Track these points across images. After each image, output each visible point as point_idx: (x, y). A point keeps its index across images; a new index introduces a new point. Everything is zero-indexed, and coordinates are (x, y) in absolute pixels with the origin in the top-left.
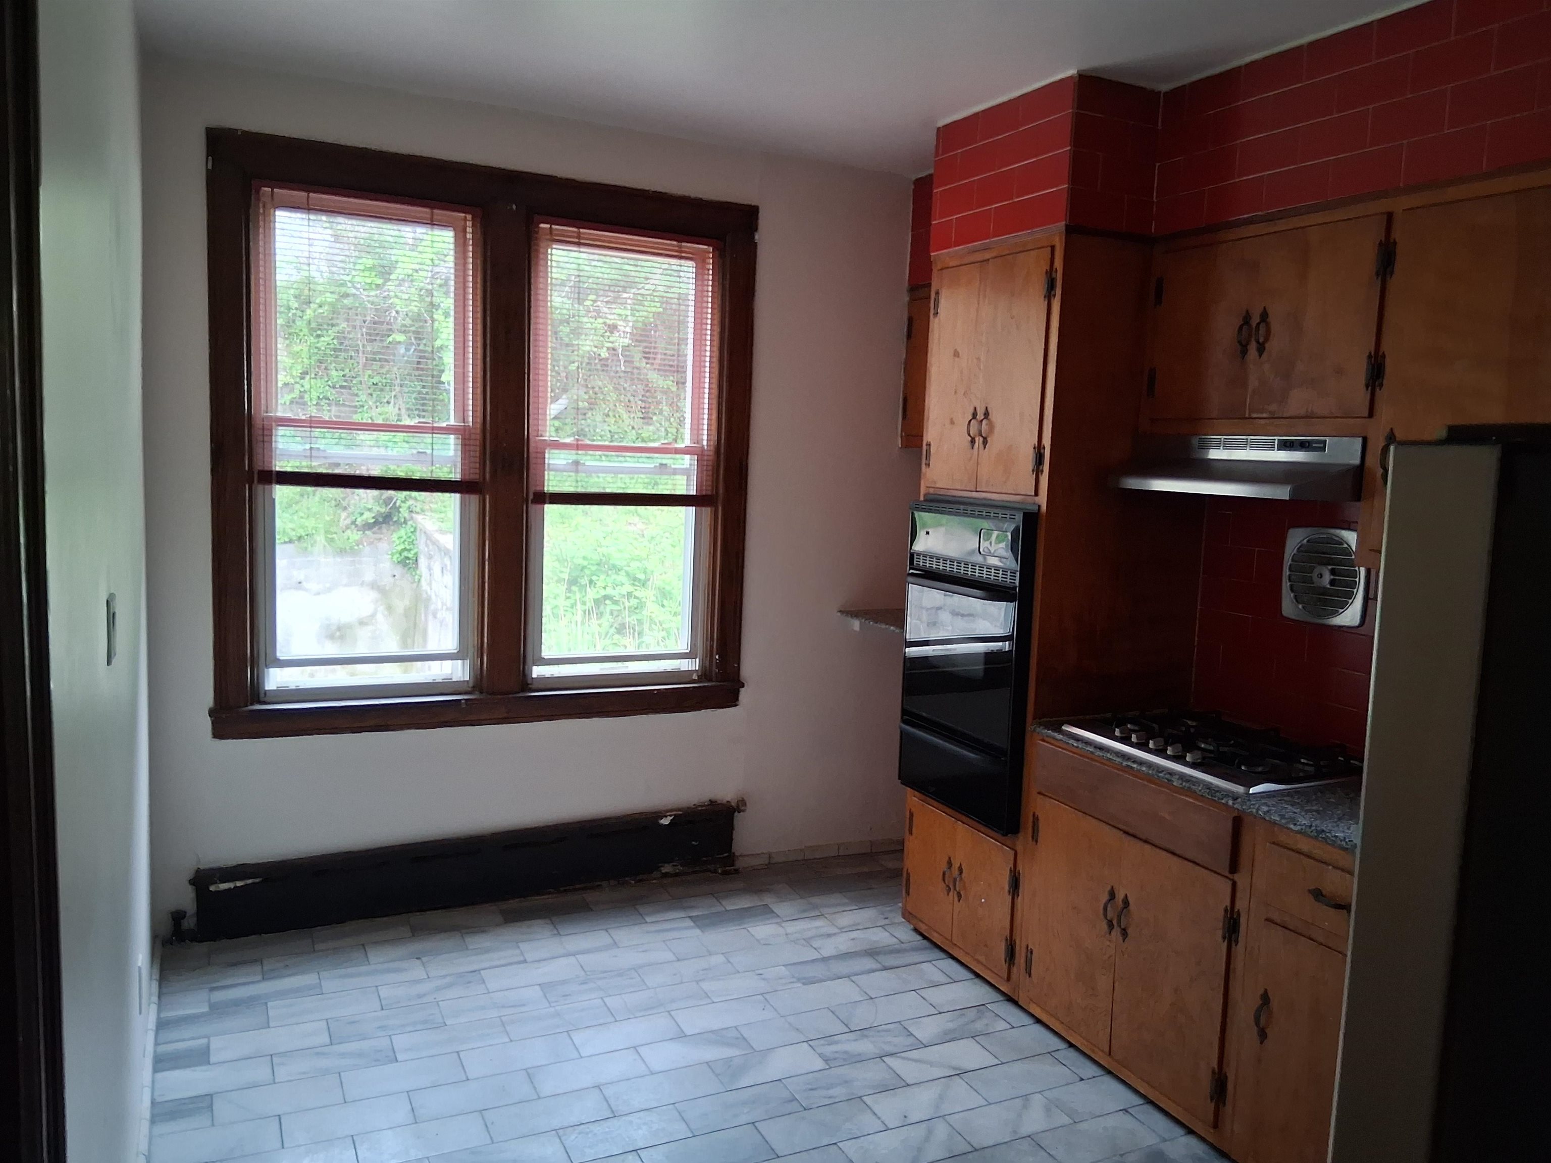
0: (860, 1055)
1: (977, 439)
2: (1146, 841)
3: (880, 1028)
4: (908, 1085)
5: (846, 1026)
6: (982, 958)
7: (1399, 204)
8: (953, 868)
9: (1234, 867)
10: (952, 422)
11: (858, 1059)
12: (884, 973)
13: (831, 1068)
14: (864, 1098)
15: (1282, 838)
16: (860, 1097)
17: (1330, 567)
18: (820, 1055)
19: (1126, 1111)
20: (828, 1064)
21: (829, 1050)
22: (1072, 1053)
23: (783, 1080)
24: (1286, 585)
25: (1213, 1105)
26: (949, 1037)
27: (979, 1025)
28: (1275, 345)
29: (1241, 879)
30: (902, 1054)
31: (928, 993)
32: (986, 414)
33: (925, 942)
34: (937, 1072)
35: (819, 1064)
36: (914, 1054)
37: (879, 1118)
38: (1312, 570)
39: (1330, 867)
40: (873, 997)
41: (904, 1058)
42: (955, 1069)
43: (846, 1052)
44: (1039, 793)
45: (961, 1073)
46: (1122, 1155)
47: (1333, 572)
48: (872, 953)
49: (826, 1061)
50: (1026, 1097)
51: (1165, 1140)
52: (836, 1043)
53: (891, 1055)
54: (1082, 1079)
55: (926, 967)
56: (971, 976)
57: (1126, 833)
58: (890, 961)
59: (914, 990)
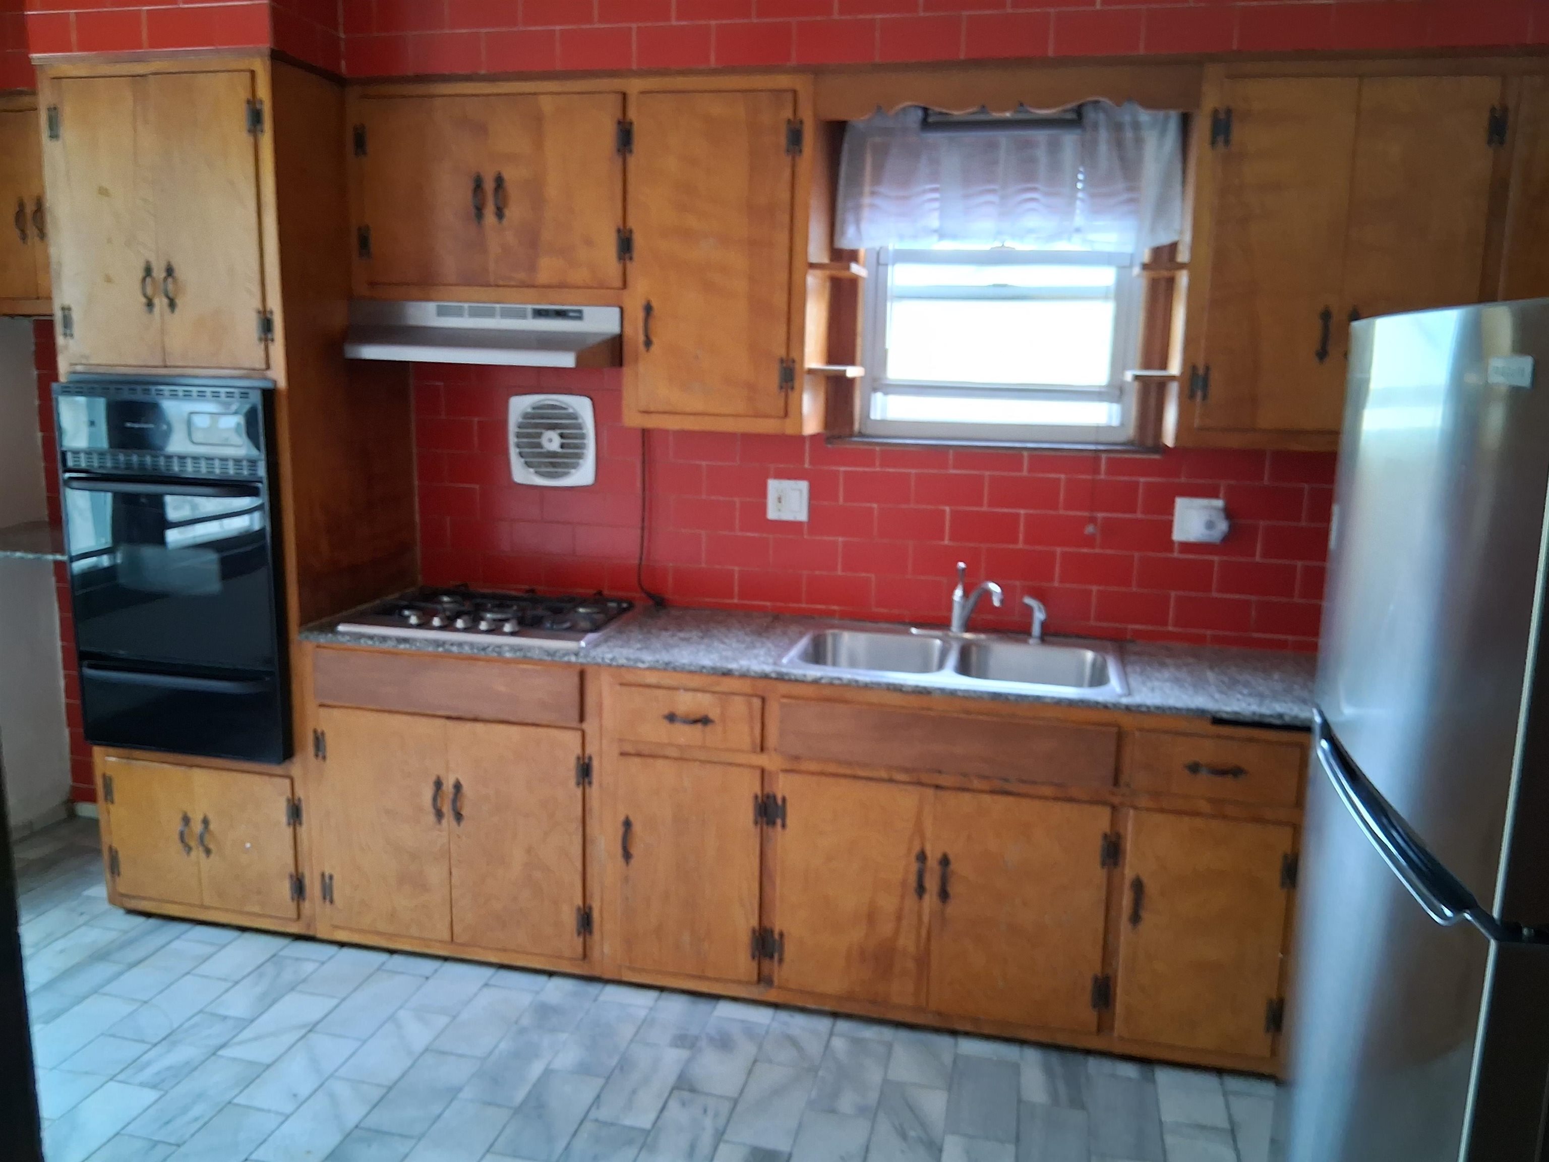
0: (187, 1063)
1: (156, 301)
2: (475, 720)
3: (186, 1025)
4: (268, 1066)
5: (143, 1041)
6: (256, 909)
7: (634, 86)
8: (192, 824)
9: (582, 718)
10: (108, 280)
11: (189, 1069)
12: (135, 970)
13: (167, 1092)
14: (236, 1101)
15: (630, 677)
16: (230, 1103)
17: (559, 431)
18: (142, 1085)
19: (486, 985)
20: (160, 1090)
21: (147, 1074)
22: (397, 959)
23: (123, 1132)
24: (513, 452)
25: (581, 939)
26: (268, 1001)
27: (288, 976)
28: (515, 211)
29: (590, 726)
30: (236, 1040)
31: (205, 969)
32: (170, 271)
33: (152, 921)
34: (288, 1039)
35: (151, 1095)
36: (247, 1034)
37: (269, 1111)
38: (539, 435)
39: (682, 691)
40: (146, 999)
41: (240, 1043)
42: (304, 1026)
43: (169, 1068)
44: (322, 705)
45: (312, 1028)
46: (516, 1022)
47: (562, 436)
48: (101, 955)
49: (154, 1087)
50: (392, 1018)
51: (537, 993)
52: (148, 1064)
53: (223, 1046)
54: (427, 978)
55: (176, 945)
56: (234, 934)
57: (449, 718)
58: (132, 955)
59: (188, 973)
